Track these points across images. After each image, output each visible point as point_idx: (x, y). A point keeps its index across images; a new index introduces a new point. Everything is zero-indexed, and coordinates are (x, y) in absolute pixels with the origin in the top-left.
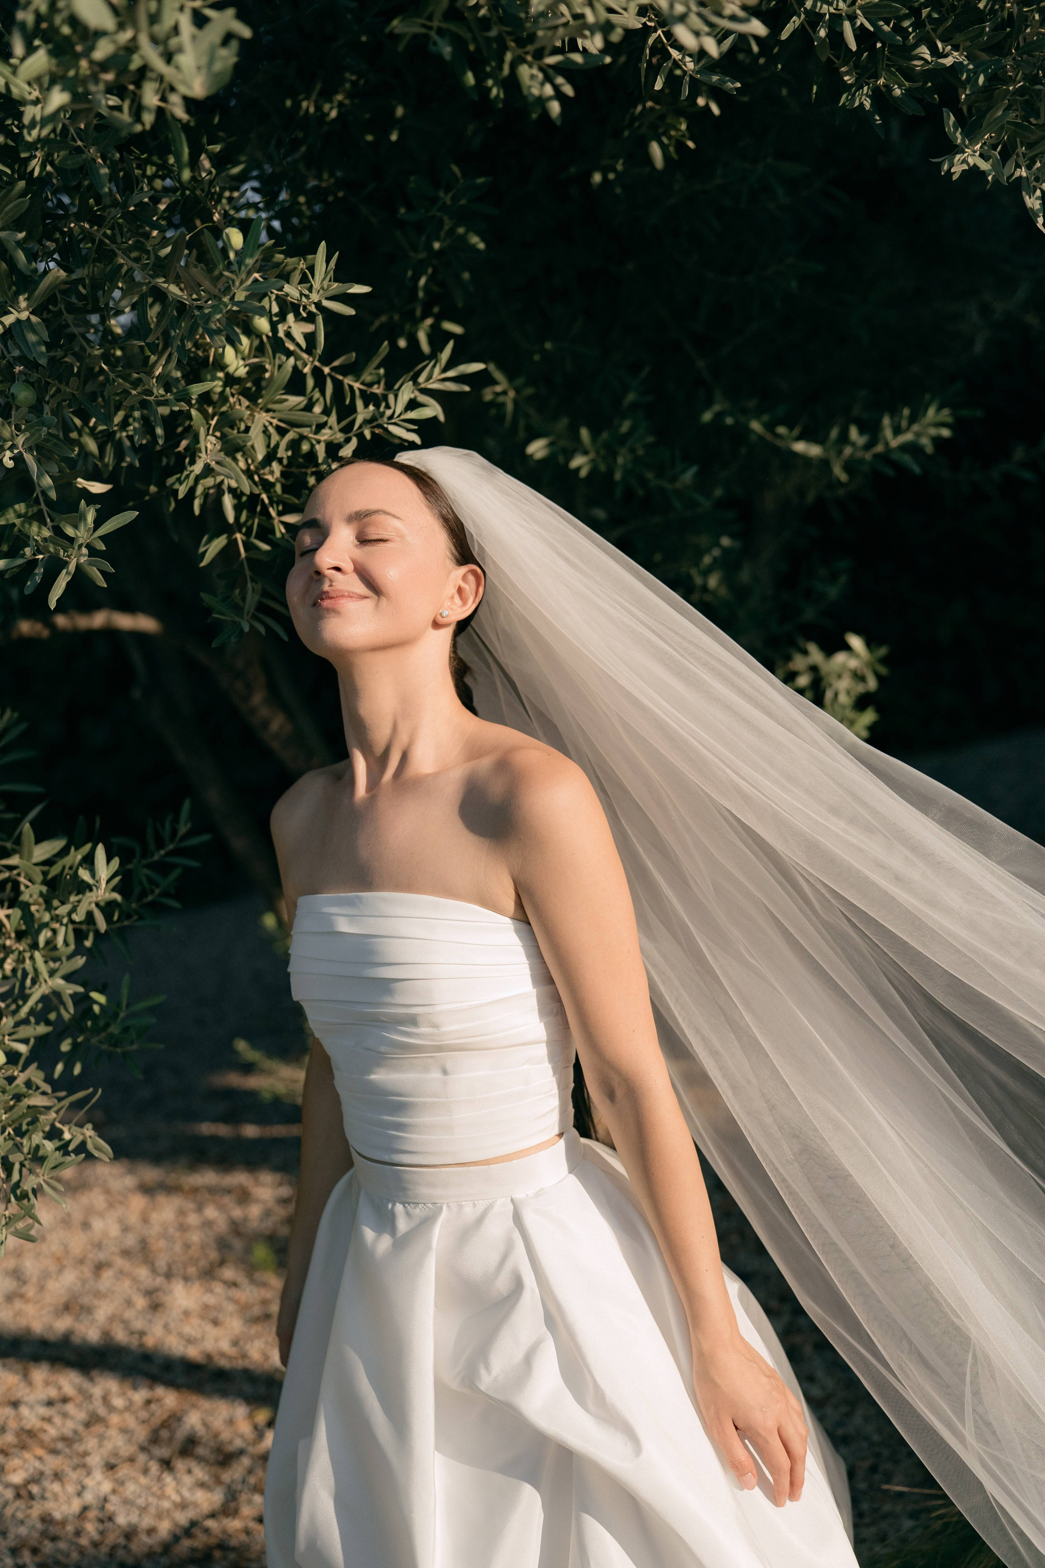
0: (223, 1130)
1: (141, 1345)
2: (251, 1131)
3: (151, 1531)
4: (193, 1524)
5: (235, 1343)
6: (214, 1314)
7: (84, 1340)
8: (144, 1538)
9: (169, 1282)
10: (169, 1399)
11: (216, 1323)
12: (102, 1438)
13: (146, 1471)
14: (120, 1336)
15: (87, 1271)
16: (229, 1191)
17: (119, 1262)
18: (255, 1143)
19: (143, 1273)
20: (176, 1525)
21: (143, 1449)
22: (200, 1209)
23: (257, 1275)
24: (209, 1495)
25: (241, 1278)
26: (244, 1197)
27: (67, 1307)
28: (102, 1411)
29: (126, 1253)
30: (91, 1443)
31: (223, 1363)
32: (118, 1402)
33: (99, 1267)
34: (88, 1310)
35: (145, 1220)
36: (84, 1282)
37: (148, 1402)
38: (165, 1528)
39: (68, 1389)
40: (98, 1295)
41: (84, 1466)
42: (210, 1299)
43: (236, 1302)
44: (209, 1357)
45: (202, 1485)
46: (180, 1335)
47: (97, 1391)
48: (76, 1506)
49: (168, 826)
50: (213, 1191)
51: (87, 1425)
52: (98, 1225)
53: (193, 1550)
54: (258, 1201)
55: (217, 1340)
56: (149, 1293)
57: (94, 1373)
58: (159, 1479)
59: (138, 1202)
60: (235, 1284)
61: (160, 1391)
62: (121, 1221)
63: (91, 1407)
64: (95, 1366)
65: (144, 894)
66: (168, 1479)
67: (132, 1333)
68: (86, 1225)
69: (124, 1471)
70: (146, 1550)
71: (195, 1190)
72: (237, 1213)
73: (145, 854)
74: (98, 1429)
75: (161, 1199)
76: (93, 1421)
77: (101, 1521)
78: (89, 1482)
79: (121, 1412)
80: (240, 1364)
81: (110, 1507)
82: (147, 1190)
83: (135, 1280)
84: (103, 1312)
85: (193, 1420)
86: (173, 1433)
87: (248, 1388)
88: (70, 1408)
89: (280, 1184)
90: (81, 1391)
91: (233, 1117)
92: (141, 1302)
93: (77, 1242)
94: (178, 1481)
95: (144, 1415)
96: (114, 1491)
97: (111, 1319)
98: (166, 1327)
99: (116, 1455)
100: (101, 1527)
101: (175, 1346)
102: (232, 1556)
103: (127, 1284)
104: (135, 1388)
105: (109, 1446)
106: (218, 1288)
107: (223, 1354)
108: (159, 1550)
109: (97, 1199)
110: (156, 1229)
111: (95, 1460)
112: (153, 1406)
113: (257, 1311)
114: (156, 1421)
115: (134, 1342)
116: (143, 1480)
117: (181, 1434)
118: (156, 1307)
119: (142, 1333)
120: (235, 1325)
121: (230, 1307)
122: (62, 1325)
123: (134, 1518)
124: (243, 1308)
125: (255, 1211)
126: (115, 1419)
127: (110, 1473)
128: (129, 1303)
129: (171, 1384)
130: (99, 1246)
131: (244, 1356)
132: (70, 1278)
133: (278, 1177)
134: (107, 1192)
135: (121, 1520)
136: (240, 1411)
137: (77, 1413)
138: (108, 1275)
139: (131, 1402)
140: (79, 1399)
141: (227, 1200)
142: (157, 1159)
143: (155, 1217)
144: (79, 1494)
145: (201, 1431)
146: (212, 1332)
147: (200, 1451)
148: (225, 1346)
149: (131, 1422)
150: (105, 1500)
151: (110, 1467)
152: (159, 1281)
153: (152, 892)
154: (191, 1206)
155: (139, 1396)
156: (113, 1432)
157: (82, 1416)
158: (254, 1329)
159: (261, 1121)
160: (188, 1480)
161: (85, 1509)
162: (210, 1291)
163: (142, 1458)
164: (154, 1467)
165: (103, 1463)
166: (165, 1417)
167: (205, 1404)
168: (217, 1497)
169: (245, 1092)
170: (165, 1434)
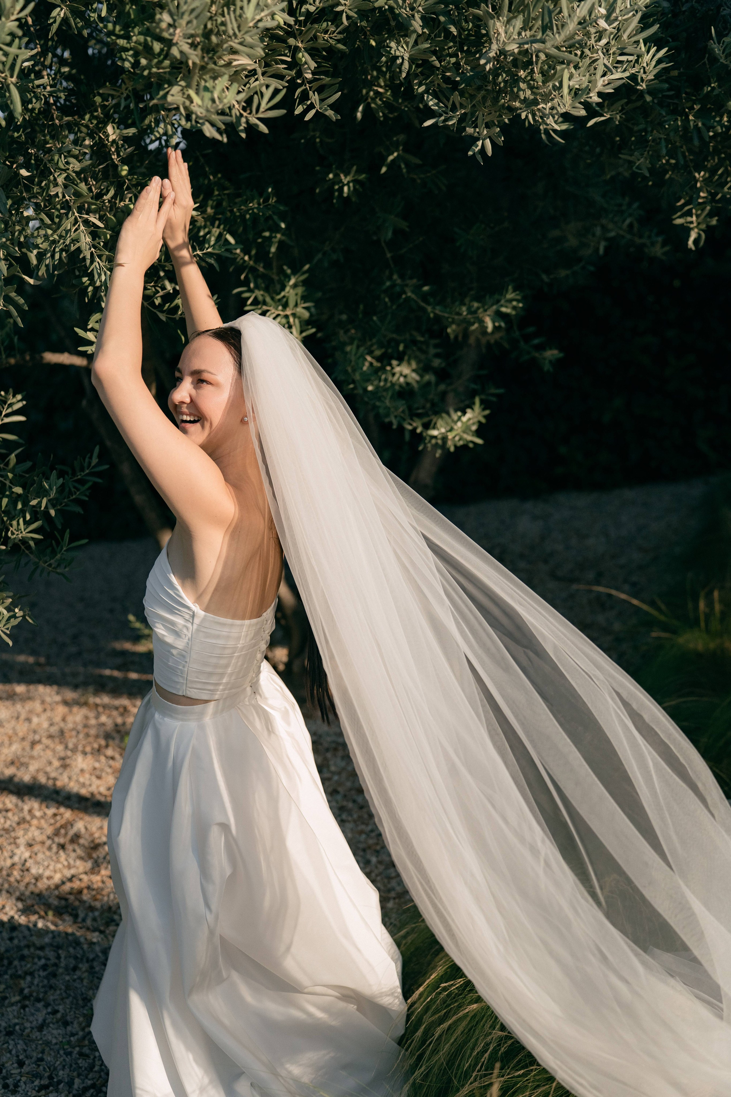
0: (116, 673)
1: (54, 785)
2: (134, 676)
3: (49, 878)
4: (73, 876)
6: (98, 773)
7: (21, 780)
8: (45, 880)
9: (74, 754)
10: (67, 814)
11: (99, 777)
12: (26, 831)
13: (50, 848)
14: (42, 779)
15: (27, 744)
16: (117, 708)
17: (45, 741)
19: (60, 748)
20: (63, 876)
21: (49, 838)
22: (97, 716)
24: (85, 864)
25: (116, 755)
26: (124, 711)
27: (12, 763)
28: (28, 818)
29: (50, 737)
30: (20, 833)
32: (38, 814)
33: (33, 744)
34: (26, 765)
35: (64, 719)
36: (23, 749)
37: (55, 815)
38: (57, 878)
39: (9, 806)
40: (32, 757)
41: (15, 843)
42: (97, 765)
43: (113, 768)
44: (92, 794)
45: (81, 858)
46: (78, 782)
47: (26, 808)
48: (9, 863)
49: (87, 460)
50: (107, 707)
51: (18, 824)
52: (35, 720)
53: (72, 889)
55: (98, 787)
56: (62, 759)
57: (26, 798)
58: (57, 853)
59: (61, 710)
60: (113, 758)
61: (62, 810)
62: (50, 719)
63: (21, 815)
64: (25, 794)
65: (71, 493)
66: (61, 853)
68: (29, 720)
69: (36, 848)
70: (46, 887)
71: (97, 705)
72: (119, 720)
73: (74, 474)
74: (26, 826)
75: (75, 709)
76: (22, 821)
77: (23, 871)
78: (18, 852)
79: (39, 819)
81: (28, 864)
82: (65, 703)
83: (54, 751)
84: (33, 767)
85: (80, 826)
86: (67, 831)
88: (10, 814)
90: (16, 806)
91: (123, 667)
92: (56, 763)
93: (22, 729)
94: (68, 855)
95: (52, 821)
96: (30, 857)
97: (38, 771)
98: (70, 778)
99: (34, 840)
100: (22, 874)
101: (74, 787)
102: (94, 893)
103: (49, 753)
104: (47, 807)
105: (30, 834)
106: (103, 759)
107: (100, 794)
108: (53, 887)
109: (37, 706)
110: (70, 725)
111: (22, 841)
112: (58, 818)
114: (58, 825)
115: (50, 783)
116: (48, 853)
117: (75, 829)
118: (65, 766)
119: (55, 779)
120: (110, 780)
121: (108, 770)
122: (9, 772)
123: (41, 871)
126: (35, 822)
127: (29, 848)
128: (50, 763)
129: (68, 807)
130: (35, 732)
132: (16, 747)
134: (43, 702)
135: (34, 871)
137: (13, 818)
138: (38, 748)
139: (45, 814)
140: (16, 810)
141: (115, 713)
142: (75, 687)
143: (70, 719)
144: (11, 857)
145: (83, 832)
146: (96, 782)
147: (82, 841)
148: (102, 790)
149: (44, 824)
150: (25, 861)
151: (30, 845)
152: (69, 753)
153: (75, 493)
154: (93, 714)
155: (50, 812)
156: (33, 828)
157: (16, 819)
160: (73, 855)
161: (13, 865)
162: (98, 760)
163: (49, 842)
164: (55, 847)
165: (25, 843)
166: (63, 823)
167: (87, 818)
168: (89, 864)
169: (134, 654)
170: (63, 831)
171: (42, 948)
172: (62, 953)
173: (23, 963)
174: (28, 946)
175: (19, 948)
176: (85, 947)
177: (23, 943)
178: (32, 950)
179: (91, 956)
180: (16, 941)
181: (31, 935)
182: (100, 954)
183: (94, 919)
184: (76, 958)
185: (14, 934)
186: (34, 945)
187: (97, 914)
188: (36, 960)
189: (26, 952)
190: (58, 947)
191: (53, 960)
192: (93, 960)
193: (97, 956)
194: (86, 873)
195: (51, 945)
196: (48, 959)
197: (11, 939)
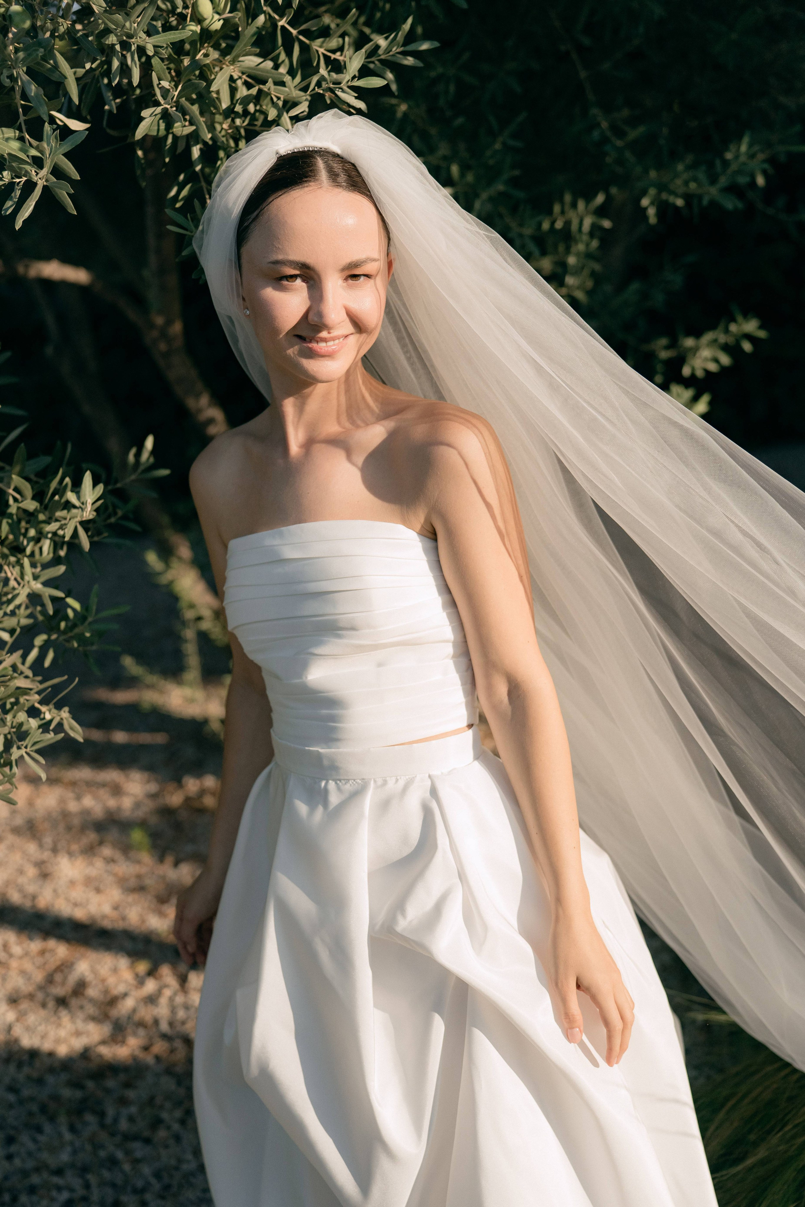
0: (94, 735)
1: (34, 906)
2: (120, 737)
3: (51, 1053)
4: (87, 1049)
5: (116, 908)
6: (96, 883)
9: (55, 856)
10: (60, 950)
11: (98, 890)
13: (44, 1005)
14: (14, 899)
16: (104, 785)
17: (8, 836)
18: (124, 747)
19: (32, 848)
20: (73, 1049)
21: (39, 988)
22: (78, 798)
23: (132, 854)
24: (99, 1027)
25: (118, 855)
26: (117, 790)
29: (15, 831)
31: (107, 924)
32: (17, 950)
35: (31, 804)
37: (43, 952)
38: (63, 1051)
42: (92, 872)
43: (115, 875)
44: (93, 918)
45: (93, 1019)
46: (67, 900)
50: (90, 784)
53: (89, 1069)
54: (128, 794)
55: (99, 905)
56: (39, 864)
58: (56, 1012)
60: (112, 861)
61: (52, 943)
66: (62, 1011)
67: (25, 896)
69: (25, 1005)
71: (73, 784)
72: (112, 803)
75: (45, 789)
79: (20, 958)
80: (120, 925)
81: (15, 1032)
83: (24, 853)
85: (82, 968)
86: (65, 978)
87: (129, 945)
89: (148, 781)
91: (102, 726)
92: (31, 871)
94: (73, 1016)
95: (39, 960)
96: (18, 1020)
97: (6, 883)
98: (55, 892)
99: (17, 992)
103: (18, 856)
104: (31, 939)
105: (10, 984)
106: (99, 863)
107: (104, 917)
110: (42, 813)
112: (47, 955)
113: (133, 882)
114: (50, 967)
115: (28, 904)
116: (42, 1013)
117: (72, 979)
118: (45, 876)
119: (34, 897)
120: (115, 894)
121: (110, 879)
123: (36, 1042)
124: (122, 882)
125: (127, 803)
126: (14, 964)
127: (13, 1005)
128: (21, 871)
129: (62, 937)
131: (124, 918)
133: (146, 775)
135: (25, 1043)
136: (123, 962)
139: (28, 951)
141: (102, 792)
143: (39, 802)
145: (89, 977)
146: (95, 898)
147: (90, 993)
148: (107, 910)
149: (28, 966)
150: (11, 1026)
151: (13, 1001)
152: (47, 855)
154: (70, 795)
155: (35, 945)
156: (13, 974)
158: (131, 898)
159: (129, 728)
160: (81, 1014)
162: (91, 864)
163: (40, 995)
164: (51, 1004)
165: (6, 997)
166: (58, 963)
167: (92, 955)
168: (106, 1030)
169: (114, 706)
170: (58, 977)
171: (59, 1172)
172: (92, 1178)
173: (35, 1198)
174: (37, 1170)
175: (25, 1174)
176: (127, 1167)
177: (30, 1164)
178: (45, 1175)
179: (140, 1184)
180: (17, 1162)
181: (39, 1149)
182: (153, 1181)
183: (131, 1119)
184: (114, 1185)
185: (13, 1149)
186: (46, 1166)
187: (133, 1110)
188: (54, 1193)
189: (35, 1179)
190: (84, 1170)
191: (80, 1192)
192: (143, 1191)
193: (149, 1184)
194: (103, 1042)
195: (73, 1165)
196: (71, 1190)
197: (9, 1157)
